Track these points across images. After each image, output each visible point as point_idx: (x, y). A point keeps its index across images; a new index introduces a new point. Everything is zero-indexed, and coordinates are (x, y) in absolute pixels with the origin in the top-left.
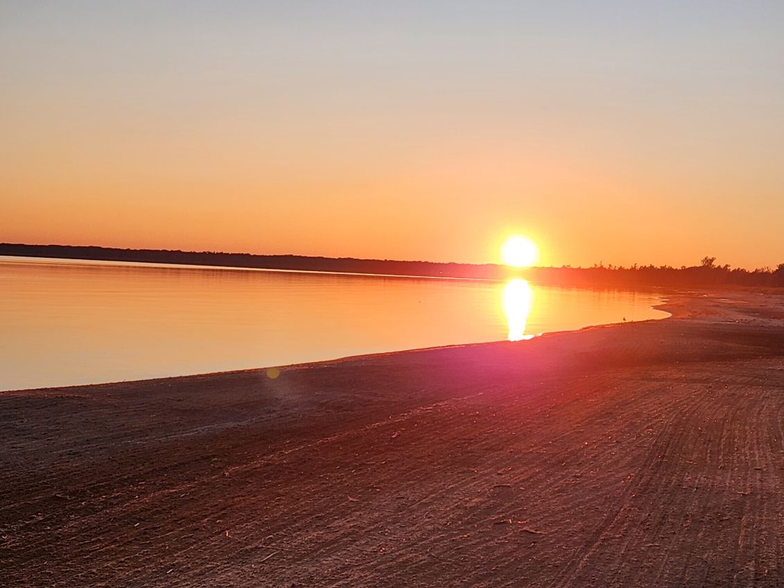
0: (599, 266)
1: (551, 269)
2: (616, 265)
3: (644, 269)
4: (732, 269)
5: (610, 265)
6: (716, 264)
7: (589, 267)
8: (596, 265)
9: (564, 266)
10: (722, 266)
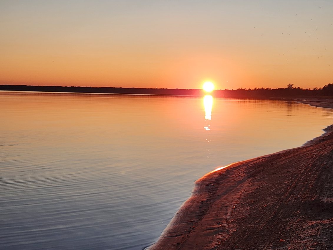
0: (240, 89)
1: (221, 90)
2: (248, 88)
3: (259, 90)
4: (300, 88)
5: (245, 88)
6: (294, 87)
7: (236, 89)
8: (239, 88)
9: (226, 89)
10: (297, 87)
